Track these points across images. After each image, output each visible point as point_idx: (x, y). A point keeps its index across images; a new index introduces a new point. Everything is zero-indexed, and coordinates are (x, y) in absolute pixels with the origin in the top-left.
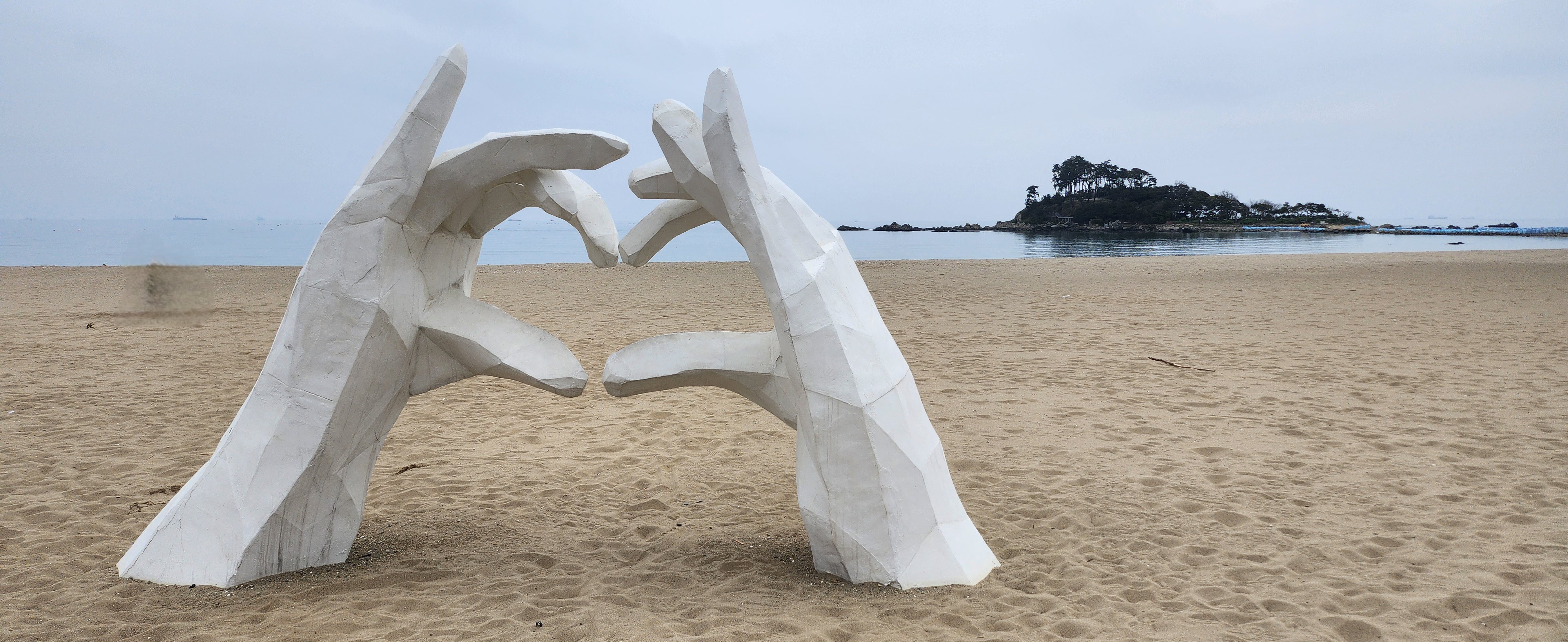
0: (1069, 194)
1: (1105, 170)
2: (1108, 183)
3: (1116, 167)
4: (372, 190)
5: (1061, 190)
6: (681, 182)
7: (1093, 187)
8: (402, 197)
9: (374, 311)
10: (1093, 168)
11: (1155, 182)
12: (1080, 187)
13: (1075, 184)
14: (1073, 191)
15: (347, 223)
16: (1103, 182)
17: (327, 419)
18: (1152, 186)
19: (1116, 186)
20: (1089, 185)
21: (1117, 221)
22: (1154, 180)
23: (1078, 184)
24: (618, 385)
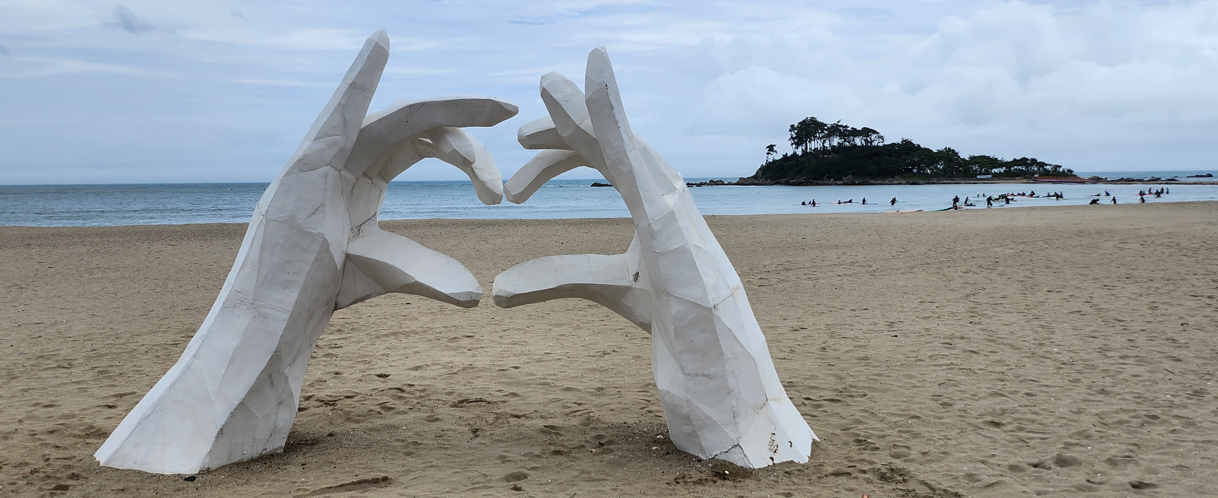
0: (805, 152)
1: (836, 130)
2: (841, 141)
3: (846, 127)
4: (320, 145)
5: (797, 148)
6: (563, 135)
7: (827, 144)
8: (342, 150)
9: (321, 240)
10: (826, 128)
11: (884, 140)
12: (814, 145)
13: (810, 142)
14: (808, 149)
15: (302, 171)
16: (836, 141)
17: (283, 326)
18: (881, 144)
19: (847, 143)
20: (823, 143)
21: (850, 176)
22: (882, 138)
23: (813, 142)
24: (507, 298)
